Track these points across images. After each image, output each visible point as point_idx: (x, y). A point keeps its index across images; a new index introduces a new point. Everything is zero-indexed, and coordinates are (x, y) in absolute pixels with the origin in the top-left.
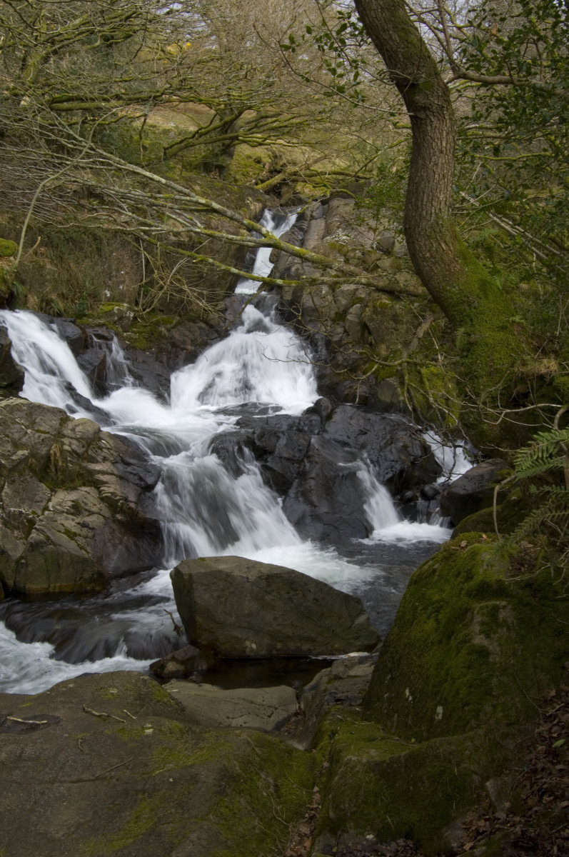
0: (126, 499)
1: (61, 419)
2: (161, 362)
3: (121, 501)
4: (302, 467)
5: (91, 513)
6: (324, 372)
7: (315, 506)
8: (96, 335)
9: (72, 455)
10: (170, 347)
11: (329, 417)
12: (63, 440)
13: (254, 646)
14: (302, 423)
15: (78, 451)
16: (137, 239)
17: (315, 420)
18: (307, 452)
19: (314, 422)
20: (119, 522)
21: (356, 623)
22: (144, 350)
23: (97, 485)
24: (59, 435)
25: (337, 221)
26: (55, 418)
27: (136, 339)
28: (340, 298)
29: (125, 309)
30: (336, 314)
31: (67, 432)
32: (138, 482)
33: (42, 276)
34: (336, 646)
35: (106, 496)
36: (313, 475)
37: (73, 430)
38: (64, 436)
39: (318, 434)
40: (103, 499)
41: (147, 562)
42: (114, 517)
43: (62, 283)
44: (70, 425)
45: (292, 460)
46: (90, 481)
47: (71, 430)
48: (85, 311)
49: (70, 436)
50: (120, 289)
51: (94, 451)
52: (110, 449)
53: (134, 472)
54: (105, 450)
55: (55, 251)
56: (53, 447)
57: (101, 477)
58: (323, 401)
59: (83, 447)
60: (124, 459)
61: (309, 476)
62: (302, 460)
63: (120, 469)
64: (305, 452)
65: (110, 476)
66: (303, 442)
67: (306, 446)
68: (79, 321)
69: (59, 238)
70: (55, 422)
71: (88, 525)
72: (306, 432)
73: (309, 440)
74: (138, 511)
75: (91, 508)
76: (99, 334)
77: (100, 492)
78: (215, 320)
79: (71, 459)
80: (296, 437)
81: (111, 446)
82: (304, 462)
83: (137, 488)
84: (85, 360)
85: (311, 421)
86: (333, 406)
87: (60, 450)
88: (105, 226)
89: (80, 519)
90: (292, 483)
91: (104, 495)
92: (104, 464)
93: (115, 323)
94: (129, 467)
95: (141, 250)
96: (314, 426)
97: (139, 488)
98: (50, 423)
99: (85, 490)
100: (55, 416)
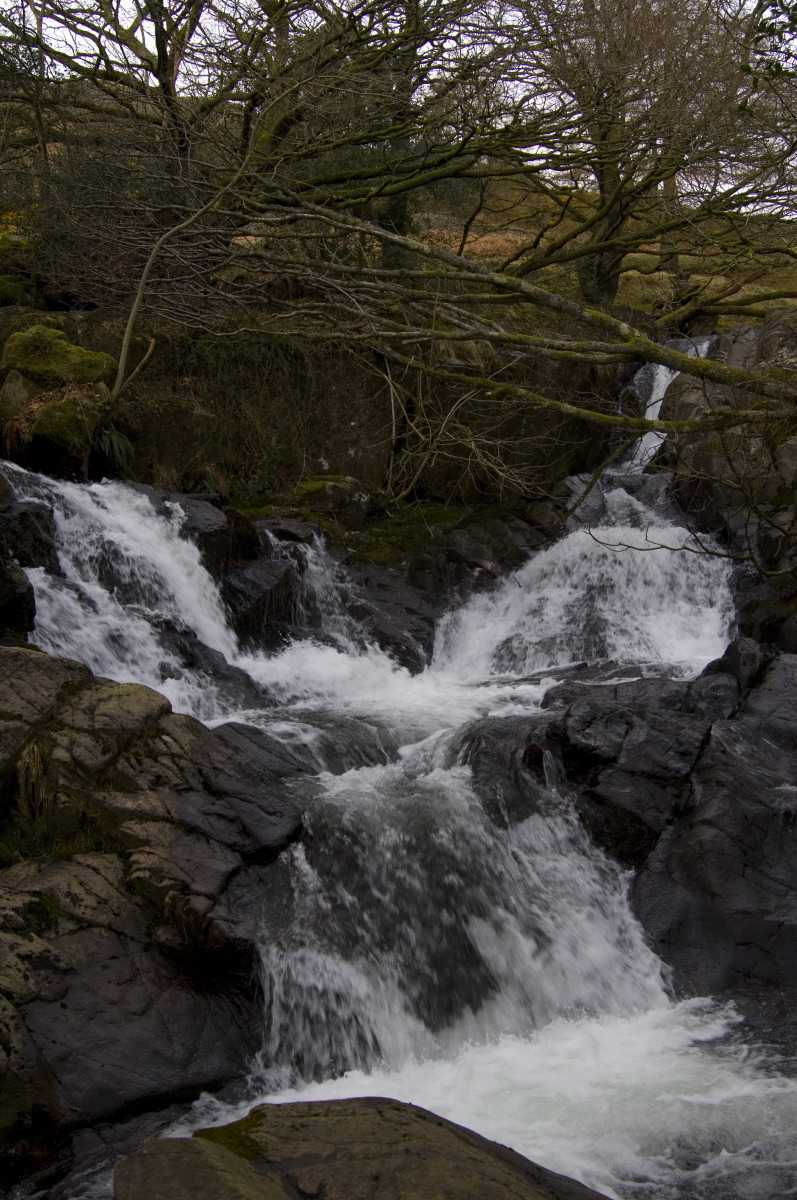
0: (185, 889)
1: (66, 685)
2: (422, 587)
3: (171, 893)
5: (84, 925)
6: (754, 596)
7: (713, 895)
8: (273, 532)
9: (73, 772)
10: (443, 558)
11: (757, 680)
12: (55, 735)
14: (692, 692)
15: (88, 762)
16: (379, 359)
17: (724, 686)
18: (699, 757)
19: (721, 693)
20: (165, 950)
22: (384, 564)
23: (124, 848)
24: (50, 720)
25: (780, 335)
26: (48, 682)
27: (370, 544)
28: (785, 460)
29: (348, 487)
30: (780, 490)
31: (67, 717)
32: (236, 838)
33: (184, 429)
35: (139, 878)
36: (711, 813)
37: (91, 710)
38: (62, 725)
39: (732, 717)
40: (129, 887)
41: (212, 1064)
42: (149, 935)
43: (225, 443)
44: (88, 698)
45: (661, 778)
46: (112, 838)
47: (84, 712)
48: (268, 492)
49: (78, 724)
50: (349, 455)
51: (133, 761)
52: (180, 757)
53: (231, 813)
54: (165, 760)
55: (212, 383)
56: (25, 752)
57: (136, 828)
58: (742, 643)
59: (104, 752)
60: (214, 781)
61: (700, 818)
62: (686, 779)
63: (194, 806)
64: (695, 758)
65: (160, 825)
66: (692, 734)
67: (697, 744)
68: (252, 511)
69: (218, 357)
70: (45, 693)
71: (59, 961)
72: (702, 714)
73: (705, 731)
74: (212, 919)
75: (89, 912)
76: (281, 531)
77: (128, 867)
78: (546, 515)
79: (66, 783)
80: (672, 724)
81: (182, 748)
82: (691, 782)
83: (230, 855)
84: (246, 581)
85: (716, 688)
86: (765, 655)
87: (43, 760)
88: (312, 334)
89: (36, 945)
90: (658, 836)
91: (134, 876)
92: (151, 793)
93: (329, 514)
94: (221, 802)
95: (388, 379)
96: (723, 700)
97: (237, 854)
98: (31, 694)
99: (88, 862)
100: (51, 678)
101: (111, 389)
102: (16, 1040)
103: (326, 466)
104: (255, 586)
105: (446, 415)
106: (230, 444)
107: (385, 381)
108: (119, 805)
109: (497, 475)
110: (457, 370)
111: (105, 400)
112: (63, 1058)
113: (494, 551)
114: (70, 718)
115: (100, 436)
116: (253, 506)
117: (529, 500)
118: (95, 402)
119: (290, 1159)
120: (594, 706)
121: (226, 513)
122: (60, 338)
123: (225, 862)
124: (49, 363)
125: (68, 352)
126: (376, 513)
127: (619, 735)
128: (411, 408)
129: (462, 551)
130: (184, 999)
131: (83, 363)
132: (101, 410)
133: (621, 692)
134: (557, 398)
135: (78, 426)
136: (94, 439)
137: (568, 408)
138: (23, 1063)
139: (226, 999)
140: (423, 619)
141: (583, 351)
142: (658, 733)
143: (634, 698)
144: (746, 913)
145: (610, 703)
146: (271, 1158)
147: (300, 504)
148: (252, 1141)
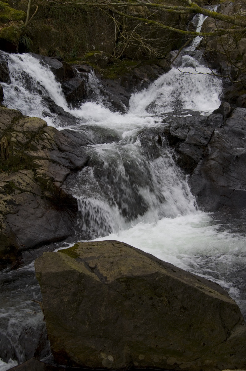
0: (53, 180)
1: (14, 118)
2: (125, 87)
3: (49, 181)
4: (206, 150)
5: (23, 191)
6: (229, 89)
8: (79, 70)
9: (17, 145)
10: (132, 77)
11: (229, 115)
12: (11, 133)
13: (111, 358)
14: (209, 119)
15: (22, 142)
16: (111, 12)
17: (219, 118)
18: (210, 139)
19: (218, 120)
20: (47, 198)
21: (232, 336)
22: (113, 79)
24: (10, 129)
25: (240, 4)
26: (8, 117)
27: (109, 73)
28: (240, 46)
29: (101, 55)
30: (239, 56)
31: (15, 128)
32: (68, 164)
33: (49, 36)
34: (207, 362)
35: (39, 177)
36: (213, 156)
37: (22, 126)
38: (13, 130)
39: (221, 127)
40: (36, 179)
41: (63, 232)
42: (42, 194)
43: (62, 40)
44: (21, 122)
45: (198, 146)
46: (30, 165)
47: (20, 126)
48: (76, 56)
49: (18, 130)
50: (101, 44)
51: (36, 141)
52: (50, 140)
53: (67, 157)
54: (46, 141)
55: (57, 21)
56: (2, 139)
57: (37, 162)
58: (225, 104)
59: (27, 139)
60: (61, 147)
61: (211, 158)
62: (206, 146)
63: (55, 155)
64: (209, 139)
65: (45, 161)
66: (208, 132)
67: (210, 135)
68: (71, 62)
69: (59, 12)
70: (8, 120)
71: (16, 202)
72: (212, 126)
73: (212, 132)
74: (62, 189)
75: (24, 187)
76: (80, 69)
77: (36, 174)
78: (164, 63)
79: (16, 148)
80: (202, 129)
81: (51, 137)
82: (208, 147)
83: (67, 170)
84: (70, 85)
85: (216, 118)
86: (232, 108)
87: (8, 141)
88: (89, 4)
89: (9, 197)
90: (197, 163)
91: (37, 176)
92: (42, 151)
93: (95, 63)
94: (63, 153)
95: (114, 19)
96: (218, 122)
97: (69, 169)
98: (4, 121)
99: (23, 172)
100: (9, 116)
101: (25, 23)
102: (4, 225)
103: (94, 48)
104: (72, 86)
105: (132, 31)
106: (63, 40)
107: (113, 20)
108: (32, 155)
109: (148, 51)
110: (136, 16)
111: (23, 26)
112: (18, 230)
113: (147, 75)
114: (16, 128)
115: (22, 38)
116: (71, 61)
117: (159, 59)
118: (20, 27)
119: (87, 258)
120: (178, 123)
121: (63, 63)
122: (7, 6)
123: (65, 172)
124: (4, 14)
125: (10, 10)
126: (110, 63)
127: (186, 132)
128: (121, 29)
129: (138, 75)
130: (54, 213)
131: (15, 14)
132: (22, 30)
133: (187, 119)
134: (168, 25)
135: (14, 35)
136: (20, 39)
137: (171, 28)
138: (6, 232)
139: (66, 213)
140: (125, 97)
141: (177, 9)
142: (198, 132)
143: (191, 121)
144: (224, 186)
145: (183, 122)
146: (81, 258)
147: (86, 60)
148: (75, 253)
